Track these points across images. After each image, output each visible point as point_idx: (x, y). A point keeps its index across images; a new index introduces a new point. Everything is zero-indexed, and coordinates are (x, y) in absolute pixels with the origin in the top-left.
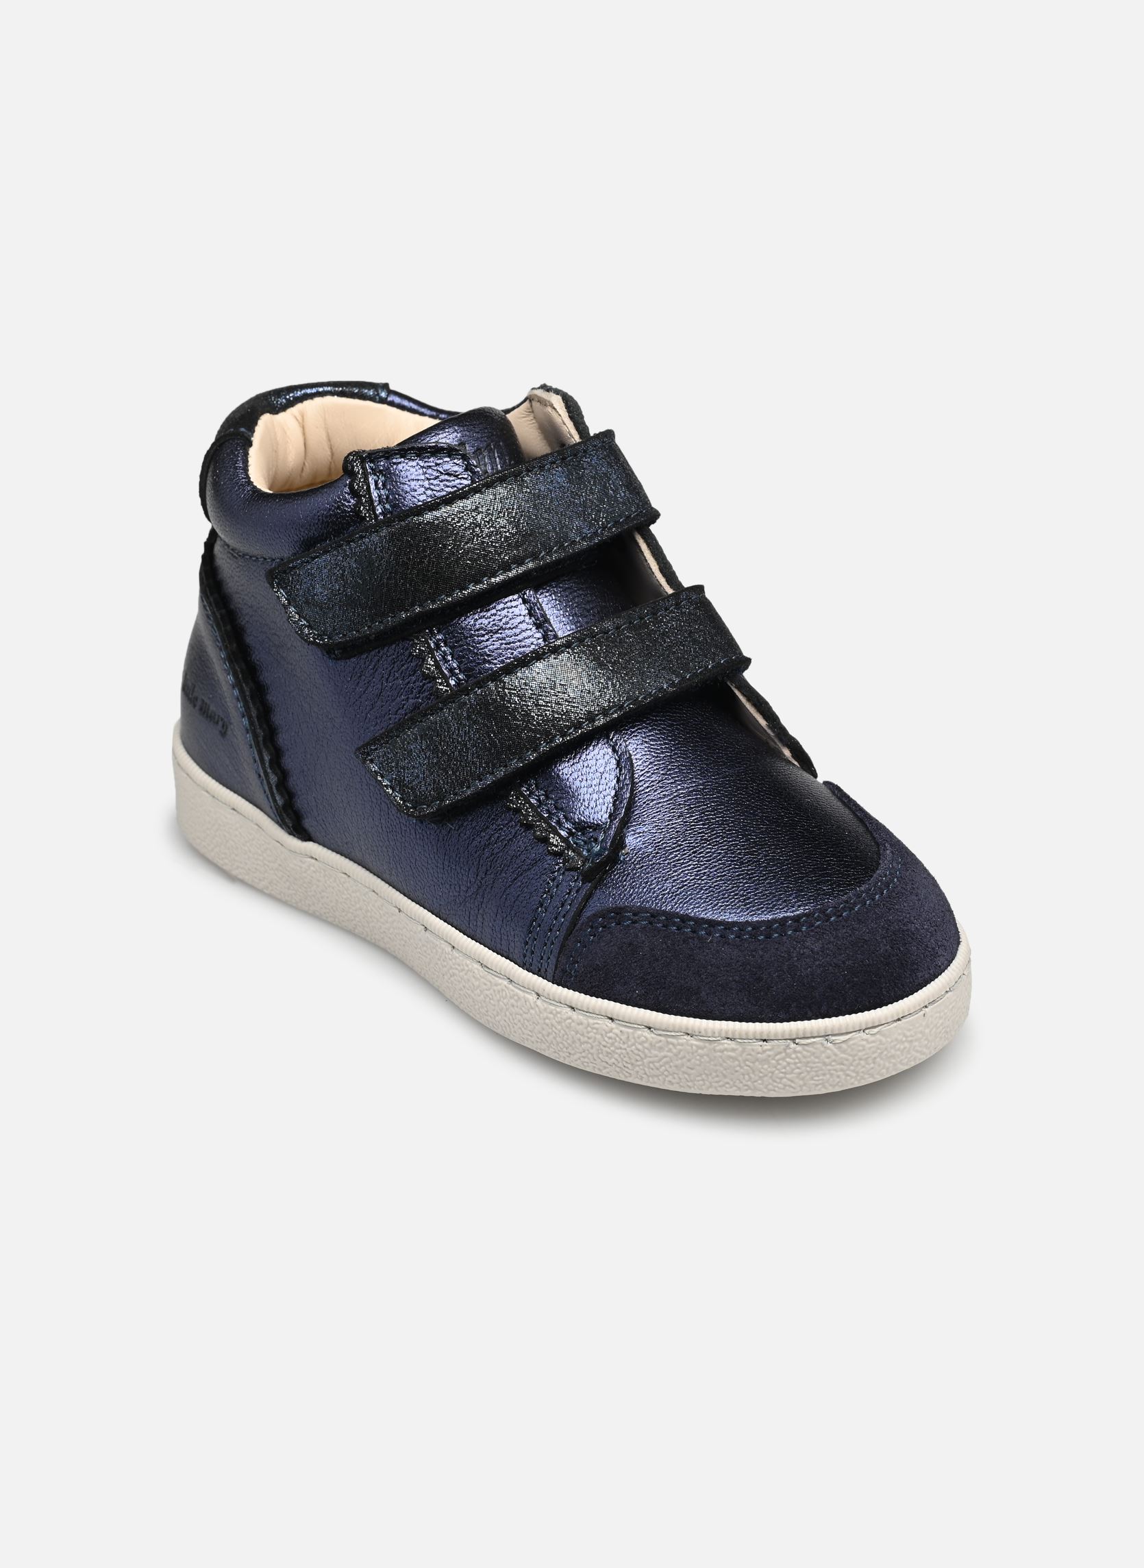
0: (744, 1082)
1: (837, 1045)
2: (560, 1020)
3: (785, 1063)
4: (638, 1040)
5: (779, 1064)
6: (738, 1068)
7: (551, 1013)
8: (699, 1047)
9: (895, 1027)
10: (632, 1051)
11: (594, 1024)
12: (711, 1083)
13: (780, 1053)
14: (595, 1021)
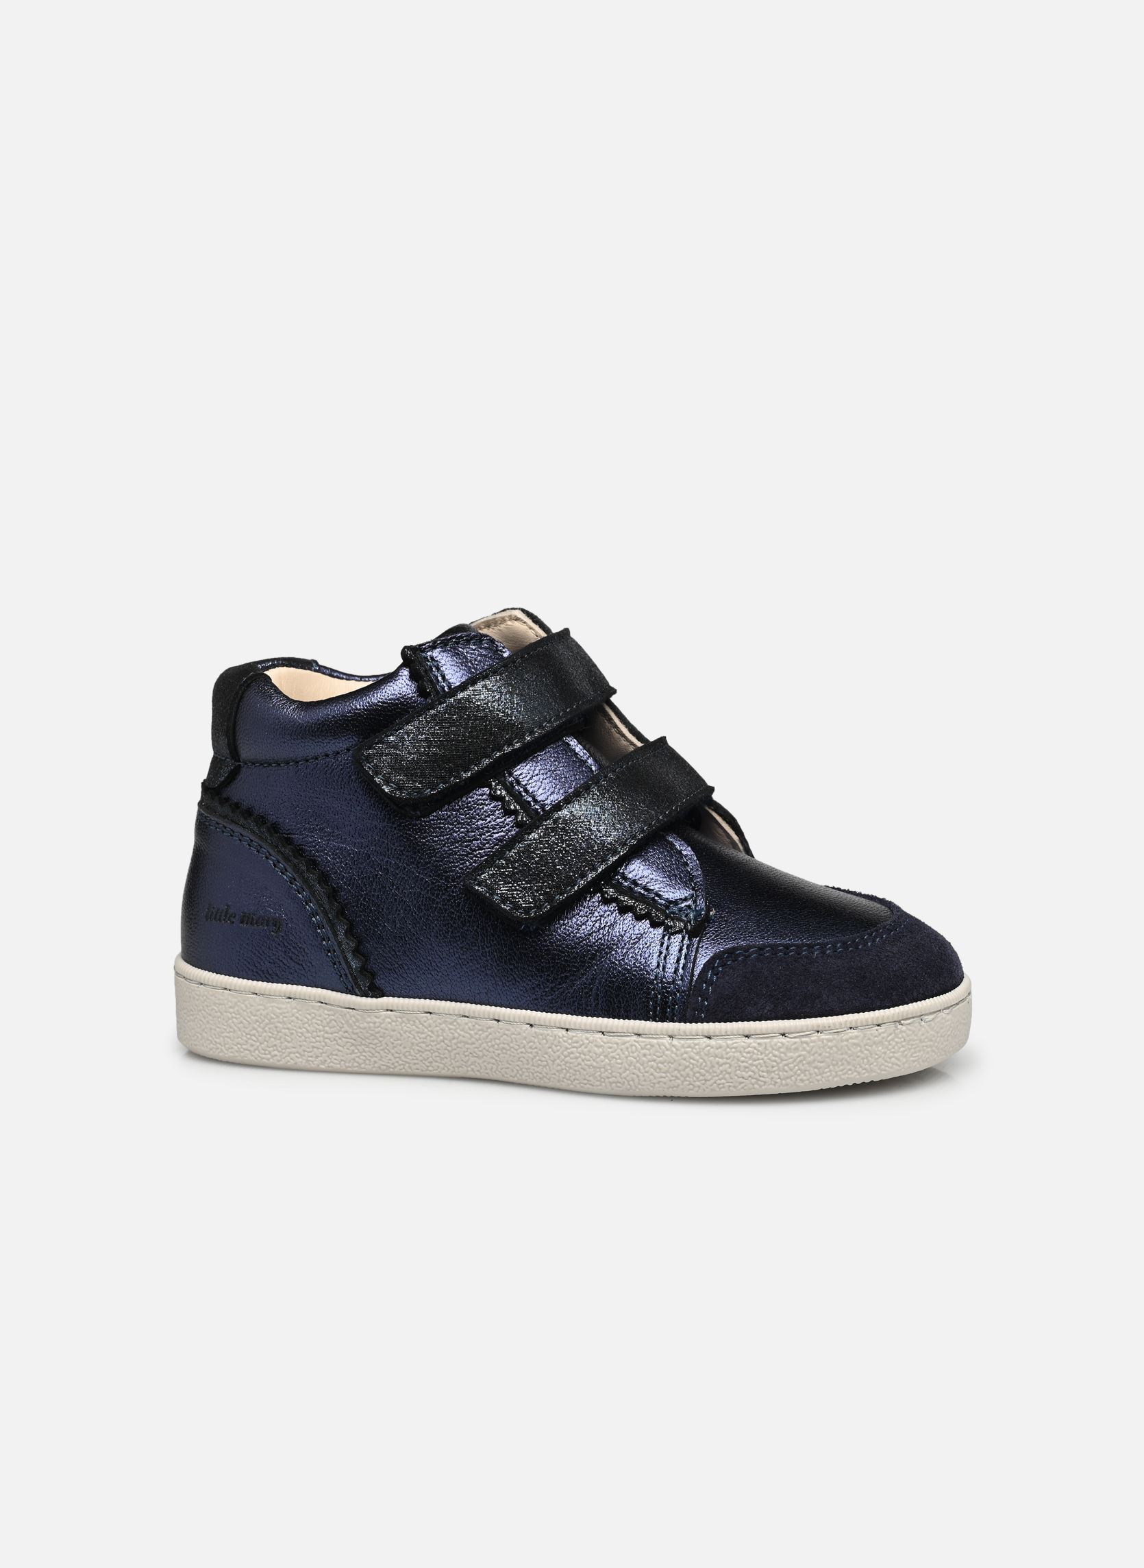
0: (863, 1065)
1: (929, 1023)
2: (698, 1050)
3: (894, 1043)
4: (775, 1048)
5: (890, 1045)
6: (859, 1054)
7: (689, 1047)
8: (829, 1040)
9: (958, 1009)
10: (769, 1059)
11: (733, 1044)
12: (836, 1072)
13: (891, 1034)
14: (734, 1041)
